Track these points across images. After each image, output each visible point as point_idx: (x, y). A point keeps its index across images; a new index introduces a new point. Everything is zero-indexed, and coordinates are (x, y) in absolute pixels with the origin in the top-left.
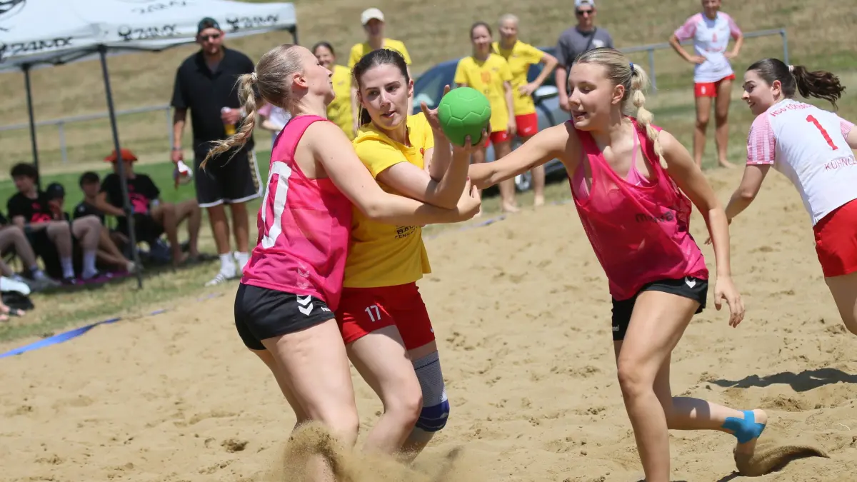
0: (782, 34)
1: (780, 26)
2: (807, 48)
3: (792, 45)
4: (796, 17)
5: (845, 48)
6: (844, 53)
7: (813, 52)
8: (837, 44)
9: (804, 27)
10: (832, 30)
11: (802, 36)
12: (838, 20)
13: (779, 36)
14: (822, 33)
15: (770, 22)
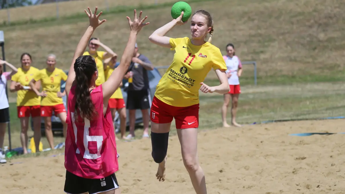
0: (254, 64)
1: (254, 60)
2: (266, 72)
3: (259, 70)
4: (262, 56)
5: (285, 73)
6: (283, 76)
7: (269, 74)
8: (281, 71)
9: (266, 61)
10: (279, 64)
11: (264, 66)
12: (282, 59)
13: (253, 65)
14: (274, 65)
15: (249, 58)
